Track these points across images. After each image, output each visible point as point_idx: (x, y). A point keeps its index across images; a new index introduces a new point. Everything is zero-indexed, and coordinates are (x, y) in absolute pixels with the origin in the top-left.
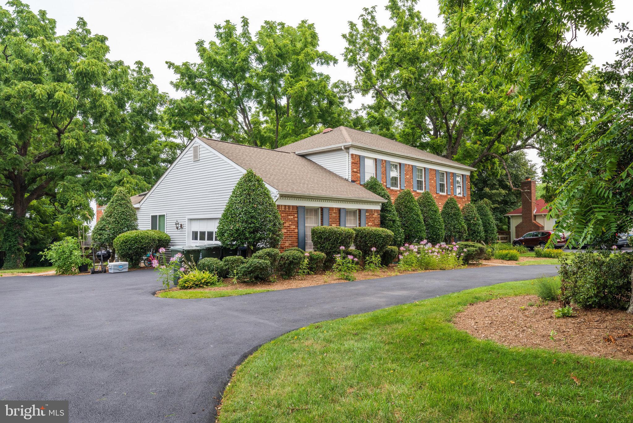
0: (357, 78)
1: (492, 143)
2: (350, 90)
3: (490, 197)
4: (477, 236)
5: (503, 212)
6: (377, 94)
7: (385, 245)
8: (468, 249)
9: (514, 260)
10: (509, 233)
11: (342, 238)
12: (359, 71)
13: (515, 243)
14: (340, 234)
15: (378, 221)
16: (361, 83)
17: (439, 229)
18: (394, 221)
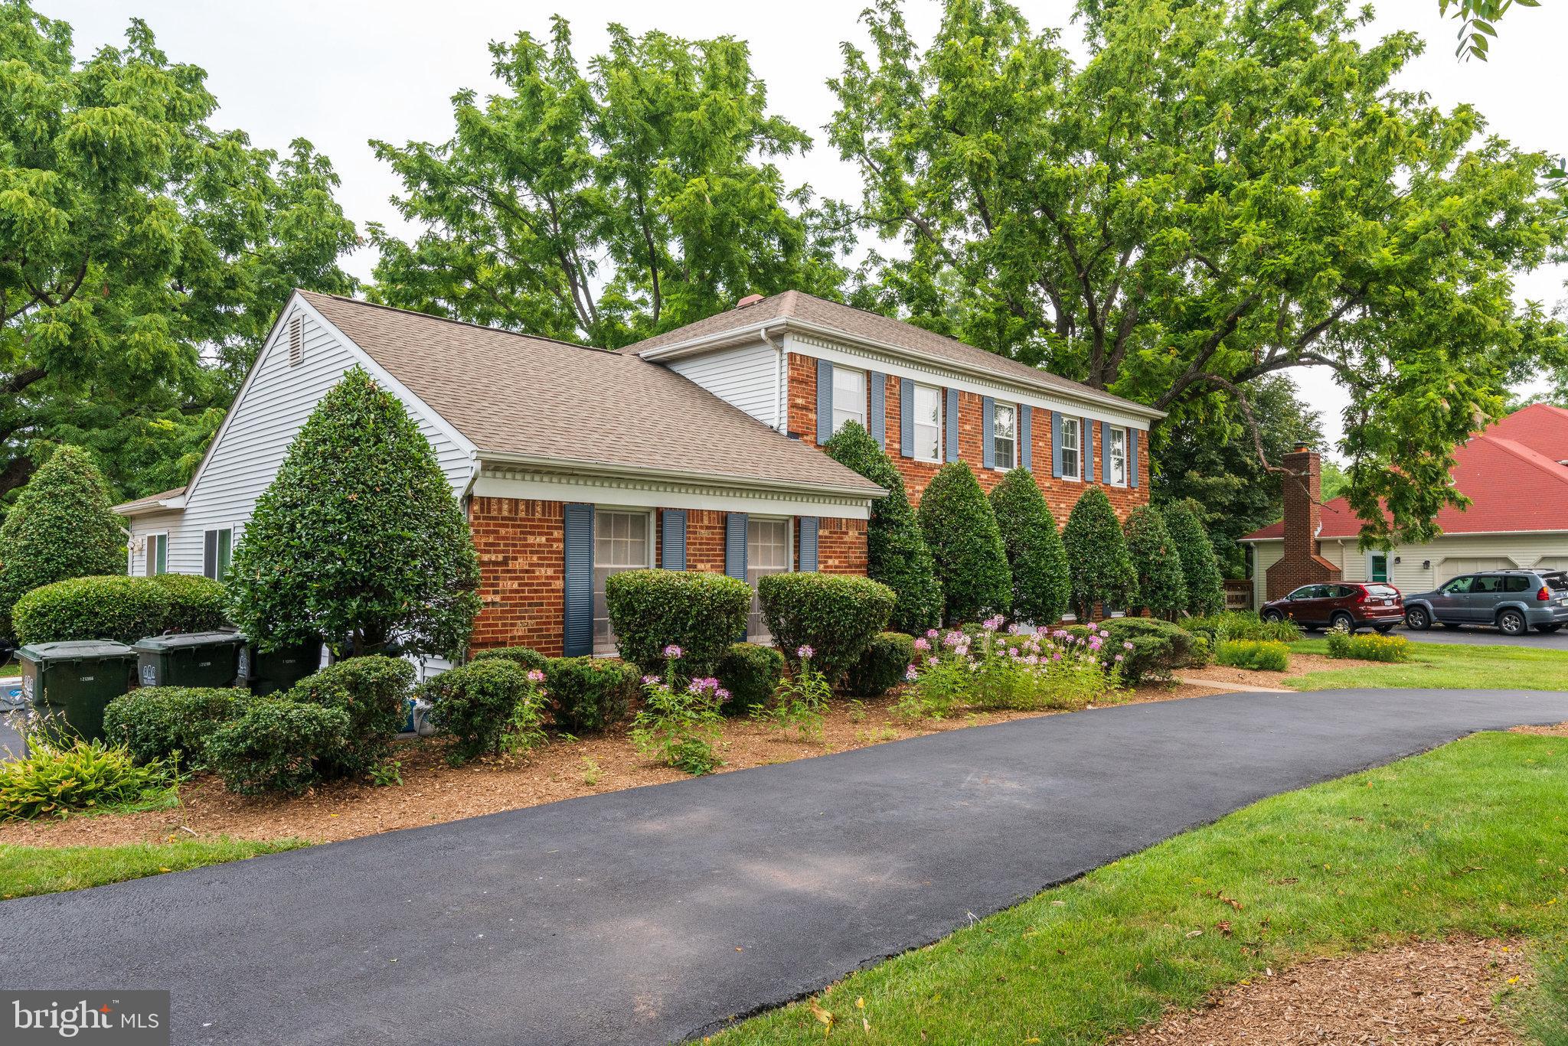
0: (866, 194)
1: (1210, 347)
2: (848, 222)
3: (1201, 494)
4: (1166, 597)
5: (1234, 531)
6: (916, 234)
7: (863, 634)
8: (1138, 639)
9: (1273, 669)
10: (1249, 586)
11: (699, 613)
12: (873, 177)
13: (1266, 613)
14: (694, 599)
15: (858, 555)
16: (879, 207)
17: (1052, 578)
18: (910, 556)
